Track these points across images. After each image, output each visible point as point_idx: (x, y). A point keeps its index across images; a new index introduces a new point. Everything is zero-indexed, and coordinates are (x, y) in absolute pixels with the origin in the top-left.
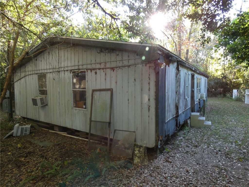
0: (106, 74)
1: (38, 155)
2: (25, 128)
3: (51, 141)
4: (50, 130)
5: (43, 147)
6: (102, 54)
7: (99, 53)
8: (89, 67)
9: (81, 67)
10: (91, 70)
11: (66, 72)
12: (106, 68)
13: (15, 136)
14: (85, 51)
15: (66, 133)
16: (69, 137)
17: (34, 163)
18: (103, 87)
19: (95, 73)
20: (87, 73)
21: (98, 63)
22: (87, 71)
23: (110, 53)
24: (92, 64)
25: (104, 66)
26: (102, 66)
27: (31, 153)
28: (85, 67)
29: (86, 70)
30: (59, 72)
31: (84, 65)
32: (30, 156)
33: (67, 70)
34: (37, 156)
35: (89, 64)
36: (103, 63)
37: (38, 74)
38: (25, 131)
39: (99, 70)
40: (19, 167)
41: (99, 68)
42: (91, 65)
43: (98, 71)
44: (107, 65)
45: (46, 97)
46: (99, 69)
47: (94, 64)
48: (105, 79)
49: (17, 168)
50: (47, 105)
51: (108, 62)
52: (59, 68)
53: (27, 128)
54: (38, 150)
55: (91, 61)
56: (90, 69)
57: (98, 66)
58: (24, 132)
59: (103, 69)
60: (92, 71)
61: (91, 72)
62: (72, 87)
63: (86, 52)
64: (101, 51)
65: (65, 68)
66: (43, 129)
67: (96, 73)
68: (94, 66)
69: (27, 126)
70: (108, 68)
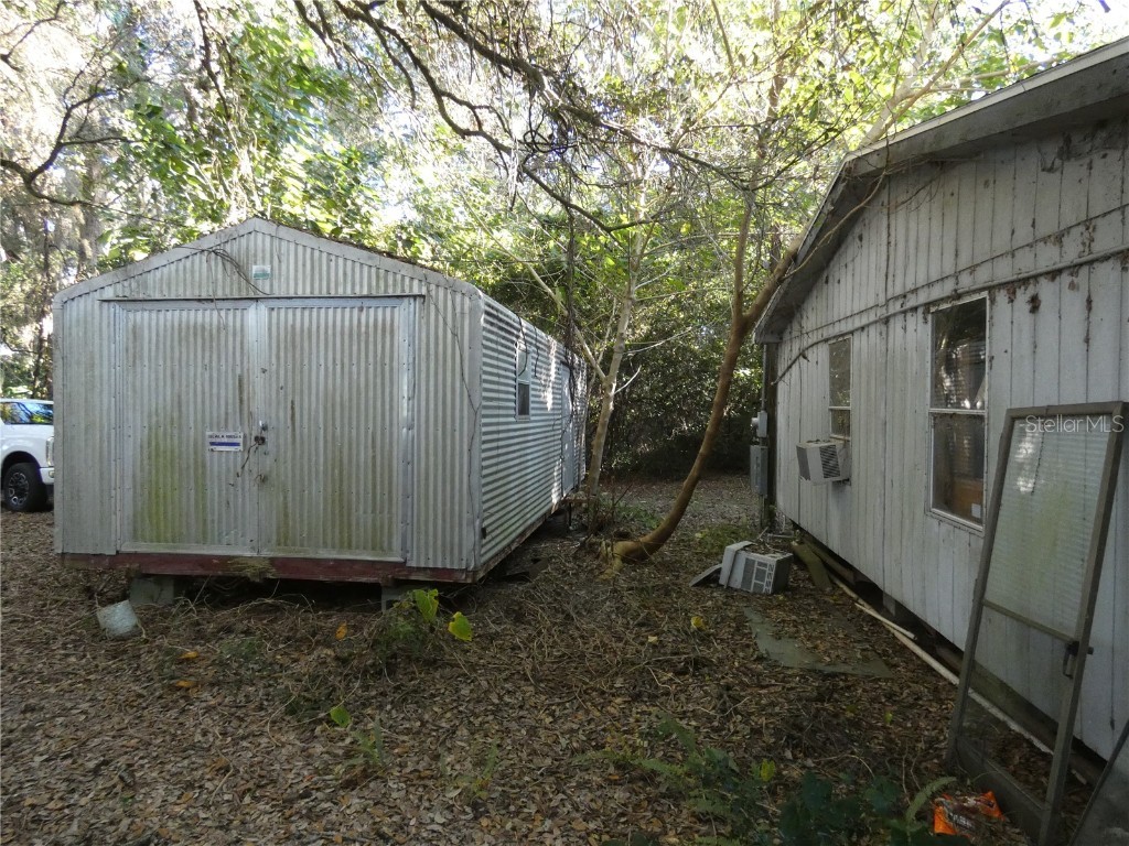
0: (1089, 302)
1: (718, 685)
3: (816, 647)
4: (862, 602)
5: (760, 659)
6: (1073, 169)
7: (1051, 170)
8: (1004, 271)
9: (966, 282)
10: (1012, 287)
11: (909, 315)
12: (1090, 263)
13: (722, 586)
14: (986, 184)
15: (912, 636)
16: (918, 657)
17: (682, 707)
18: (1074, 396)
19: (1028, 307)
20: (991, 309)
21: (1045, 240)
22: (993, 301)
23: (1116, 148)
24: (1016, 253)
25: (1081, 248)
26: (1072, 251)
27: (705, 666)
28: (983, 276)
29: (985, 294)
30: (887, 321)
31: (978, 265)
32: (694, 675)
33: (915, 309)
34: (713, 685)
35: (1002, 255)
36: (1076, 232)
37: (830, 342)
38: (757, 574)
39: (1053, 279)
40: (636, 698)
41: (1049, 269)
42: (1013, 256)
43: (1046, 290)
44: (1098, 235)
45: (846, 443)
46: (1054, 274)
47: (1027, 249)
48: (1087, 341)
49: (629, 699)
50: (848, 480)
51: (1105, 215)
52: (888, 301)
54: (736, 664)
55: (1013, 232)
56: (1008, 283)
57: (1048, 257)
58: (754, 581)
59: (1074, 268)
60: (1014, 293)
61: (1011, 301)
62: (928, 395)
63: (991, 185)
64: (1067, 153)
65: (909, 296)
66: (842, 586)
67: (1035, 304)
68: (1026, 264)
69: (767, 558)
70: (1106, 258)
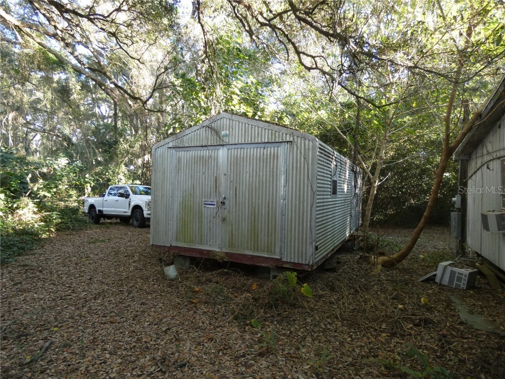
1: (438, 334)
2: (459, 273)
3: (495, 321)
5: (461, 323)
13: (437, 283)
17: (419, 343)
27: (430, 323)
32: (424, 327)
34: (435, 334)
37: (501, 159)
38: (457, 279)
40: (394, 335)
49: (390, 335)
53: (462, 274)
54: (448, 324)
58: (455, 282)
69: (463, 271)
